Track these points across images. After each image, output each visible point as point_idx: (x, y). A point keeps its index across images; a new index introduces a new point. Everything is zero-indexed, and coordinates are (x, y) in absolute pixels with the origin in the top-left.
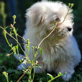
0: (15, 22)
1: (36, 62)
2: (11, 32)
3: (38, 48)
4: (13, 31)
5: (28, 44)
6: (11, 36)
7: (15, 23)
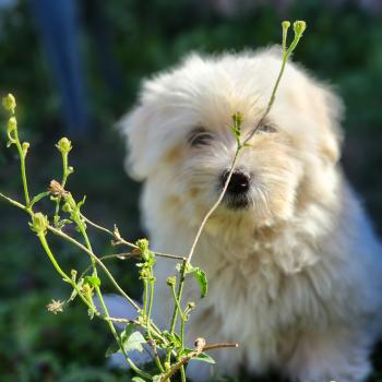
0: (72, 168)
1: (196, 344)
2: (57, 218)
3: (186, 272)
4: (67, 208)
5: (146, 264)
6: (61, 233)
7: (68, 170)
